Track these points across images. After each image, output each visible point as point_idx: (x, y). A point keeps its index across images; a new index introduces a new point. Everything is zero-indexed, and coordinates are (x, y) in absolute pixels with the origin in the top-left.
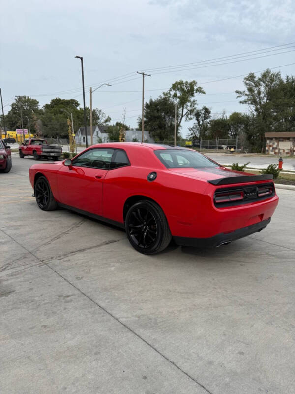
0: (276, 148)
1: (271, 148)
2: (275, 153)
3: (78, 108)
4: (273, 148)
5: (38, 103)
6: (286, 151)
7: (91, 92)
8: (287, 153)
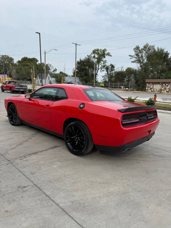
0: (152, 88)
1: (149, 88)
2: (152, 91)
3: (37, 63)
5: (13, 59)
6: (158, 90)
7: (45, 54)
8: (158, 91)
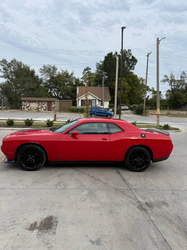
1: (26, 107)
2: (29, 109)
4: (27, 107)
6: (35, 108)
8: (36, 110)
